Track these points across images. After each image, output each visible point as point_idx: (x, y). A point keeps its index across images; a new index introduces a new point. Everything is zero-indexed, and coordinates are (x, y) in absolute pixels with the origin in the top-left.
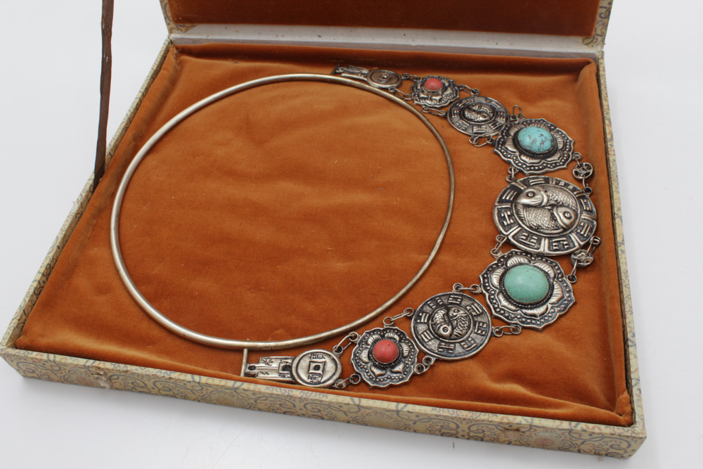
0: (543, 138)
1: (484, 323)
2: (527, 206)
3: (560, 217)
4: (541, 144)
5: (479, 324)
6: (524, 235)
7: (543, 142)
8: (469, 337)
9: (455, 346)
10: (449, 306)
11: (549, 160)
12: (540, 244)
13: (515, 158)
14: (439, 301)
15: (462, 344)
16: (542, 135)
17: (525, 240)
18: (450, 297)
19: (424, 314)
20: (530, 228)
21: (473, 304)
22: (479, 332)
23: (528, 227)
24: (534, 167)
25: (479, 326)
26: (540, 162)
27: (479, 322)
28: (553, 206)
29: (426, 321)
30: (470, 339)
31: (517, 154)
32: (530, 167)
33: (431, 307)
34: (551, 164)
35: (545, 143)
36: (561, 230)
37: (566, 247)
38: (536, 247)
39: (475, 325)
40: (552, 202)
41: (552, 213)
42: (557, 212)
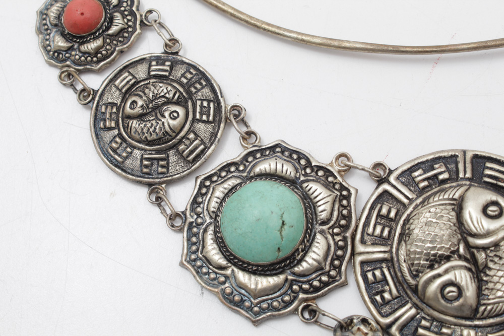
1: (167, 167)
2: (459, 206)
3: (439, 276)
5: (162, 159)
6: (389, 212)
8: (134, 147)
9: (114, 128)
10: (190, 104)
12: (373, 244)
14: (198, 86)
15: (118, 140)
17: (379, 215)
18: (209, 102)
19: (168, 68)
20: (407, 220)
21: (203, 142)
22: (146, 163)
23: (409, 215)
25: (158, 160)
27: (166, 159)
28: (473, 260)
29: (152, 73)
30: (129, 150)
33: (183, 75)
36: (412, 282)
37: (378, 298)
38: (366, 238)
39: (158, 152)
40: (481, 257)
41: (448, 258)
42: (453, 268)
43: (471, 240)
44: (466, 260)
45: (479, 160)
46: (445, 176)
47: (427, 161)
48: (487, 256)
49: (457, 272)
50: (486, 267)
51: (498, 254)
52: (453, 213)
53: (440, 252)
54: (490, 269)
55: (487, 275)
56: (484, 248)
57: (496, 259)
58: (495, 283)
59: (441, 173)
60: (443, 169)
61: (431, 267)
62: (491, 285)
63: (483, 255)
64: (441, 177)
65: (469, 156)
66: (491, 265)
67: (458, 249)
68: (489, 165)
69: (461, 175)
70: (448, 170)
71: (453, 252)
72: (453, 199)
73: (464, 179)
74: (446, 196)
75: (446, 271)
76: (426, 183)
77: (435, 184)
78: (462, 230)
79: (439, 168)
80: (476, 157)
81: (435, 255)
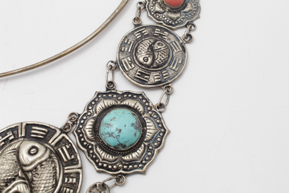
0: (117, 133)
2: (17, 152)
3: (10, 189)
4: (108, 133)
7: (111, 135)
11: (98, 149)
13: (89, 114)
16: (120, 131)
24: (83, 137)
26: (91, 141)
28: (27, 178)
31: (95, 115)
32: (82, 133)
34: (93, 154)
35: (112, 138)
41: (14, 180)
42: (16, 184)
43: (25, 168)
44: (23, 178)
45: (29, 127)
46: (12, 137)
47: (4, 131)
48: (32, 174)
49: (19, 186)
50: (33, 180)
51: (37, 172)
52: (15, 156)
53: (9, 178)
54: (34, 181)
55: (34, 184)
56: (31, 171)
57: (36, 175)
58: (38, 187)
59: (10, 136)
60: (11, 134)
61: (7, 186)
62: (36, 189)
63: (30, 174)
64: (11, 138)
65: (24, 125)
66: (34, 179)
67: (18, 174)
68: (34, 128)
69: (20, 136)
70: (14, 134)
71: (16, 176)
72: (14, 149)
73: (21, 137)
74: (11, 149)
75: (13, 186)
76: (3, 143)
77: (8, 142)
78: (20, 164)
79: (10, 134)
80: (27, 125)
81: (7, 179)
